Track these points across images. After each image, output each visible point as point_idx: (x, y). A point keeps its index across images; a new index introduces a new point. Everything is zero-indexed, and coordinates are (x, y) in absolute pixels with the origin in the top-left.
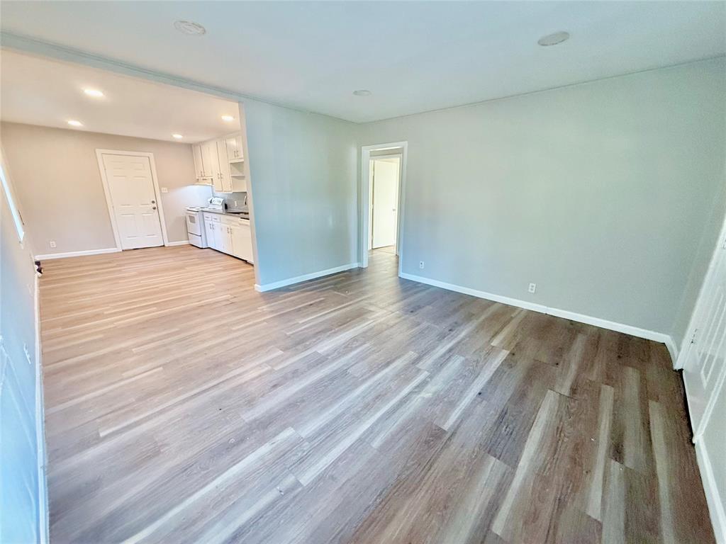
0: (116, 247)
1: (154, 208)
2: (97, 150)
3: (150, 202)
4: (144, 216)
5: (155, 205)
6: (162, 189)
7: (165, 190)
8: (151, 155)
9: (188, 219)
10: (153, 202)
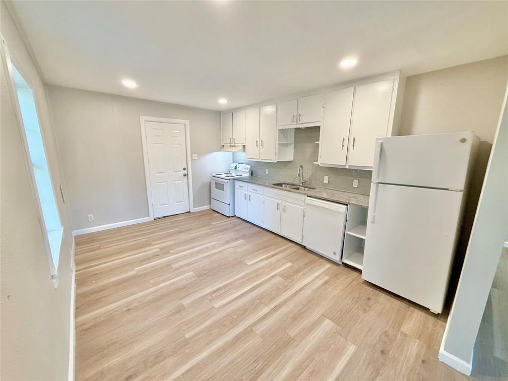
0: (149, 216)
1: (185, 175)
2: (141, 117)
3: (181, 169)
4: (175, 184)
5: (185, 172)
6: (193, 155)
7: (195, 157)
8: (187, 122)
9: (213, 186)
10: (184, 169)
